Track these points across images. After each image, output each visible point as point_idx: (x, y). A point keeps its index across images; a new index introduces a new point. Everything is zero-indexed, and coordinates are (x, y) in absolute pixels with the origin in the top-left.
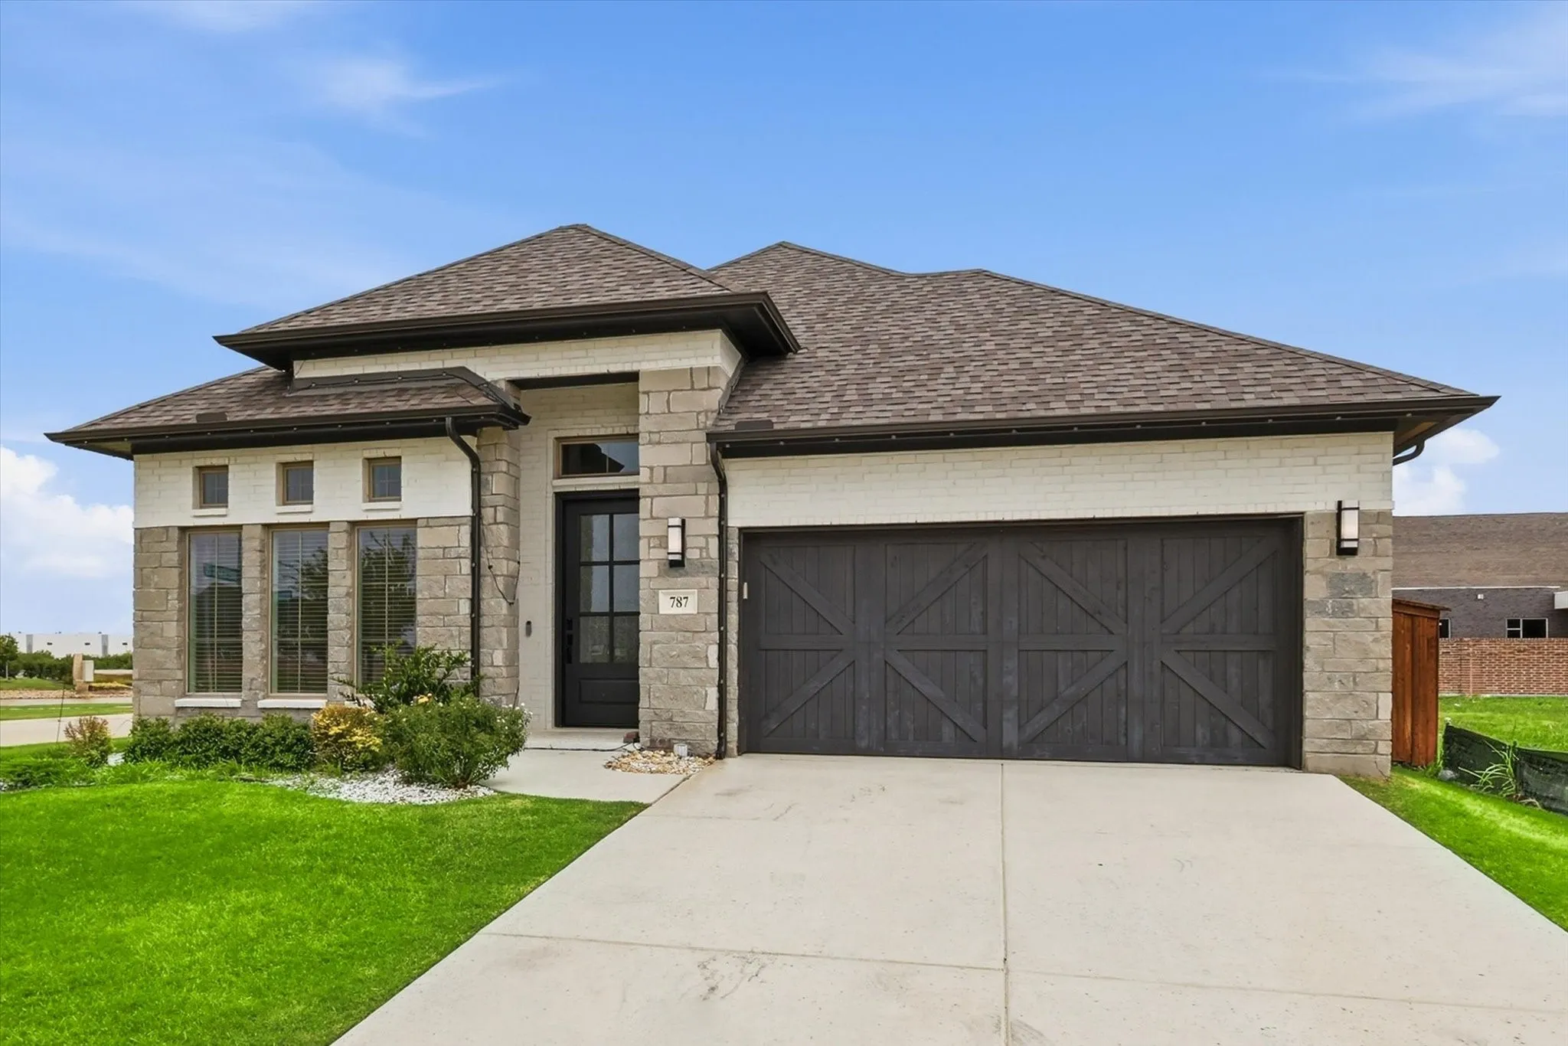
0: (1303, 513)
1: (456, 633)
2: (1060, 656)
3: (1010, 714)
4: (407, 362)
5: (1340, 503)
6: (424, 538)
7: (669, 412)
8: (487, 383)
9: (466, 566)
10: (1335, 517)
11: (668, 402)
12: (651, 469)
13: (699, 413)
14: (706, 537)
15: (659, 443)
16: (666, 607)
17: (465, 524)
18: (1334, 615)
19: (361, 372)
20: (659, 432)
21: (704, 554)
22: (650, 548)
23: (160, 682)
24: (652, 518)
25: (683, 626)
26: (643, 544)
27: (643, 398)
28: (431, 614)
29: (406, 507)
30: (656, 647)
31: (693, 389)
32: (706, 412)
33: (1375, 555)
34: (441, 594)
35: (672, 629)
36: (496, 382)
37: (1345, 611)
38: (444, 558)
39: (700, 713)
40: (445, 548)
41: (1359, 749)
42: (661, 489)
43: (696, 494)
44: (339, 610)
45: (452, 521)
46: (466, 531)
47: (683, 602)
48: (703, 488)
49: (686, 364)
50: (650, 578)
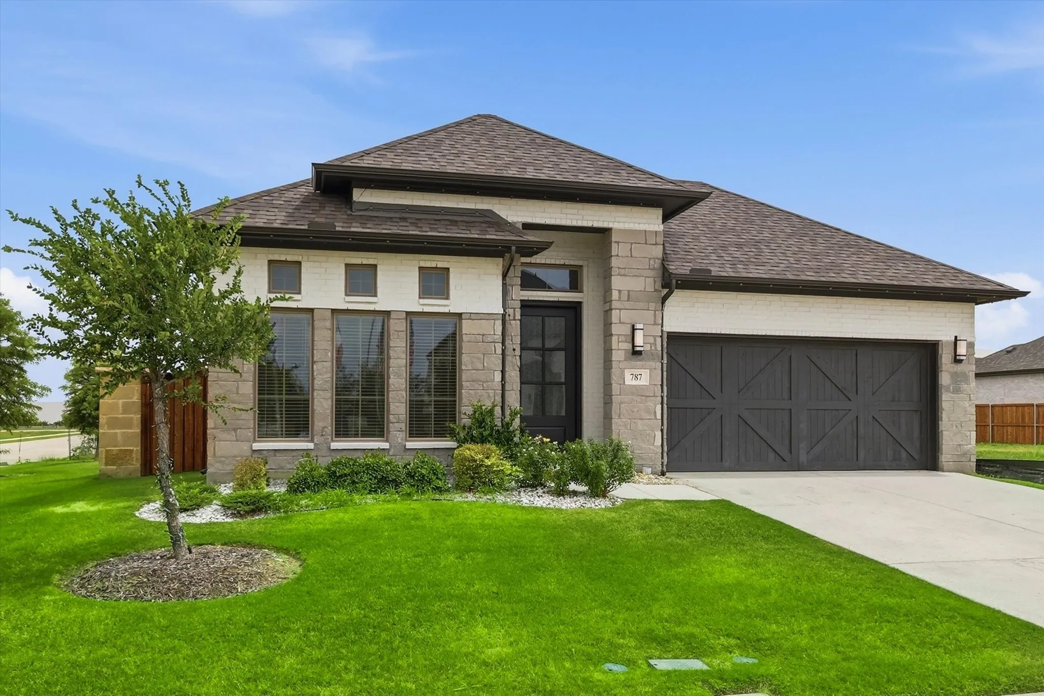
0: (938, 341)
1: (491, 395)
2: (826, 411)
3: (803, 445)
4: (447, 200)
5: (956, 337)
6: (467, 327)
7: (631, 256)
8: (509, 223)
9: (499, 347)
10: (953, 344)
11: (631, 250)
12: (620, 291)
13: (650, 259)
14: (655, 337)
15: (624, 275)
16: (629, 381)
17: (498, 319)
18: (953, 393)
19: (411, 204)
20: (624, 268)
21: (653, 348)
22: (619, 342)
24: (620, 322)
25: (638, 391)
26: (614, 339)
27: (614, 246)
28: (473, 381)
29: (456, 303)
30: (623, 405)
31: (646, 243)
32: (654, 259)
33: (968, 364)
34: (480, 366)
35: (633, 394)
36: (515, 223)
37: (957, 391)
38: (483, 342)
39: (651, 447)
40: (483, 335)
41: (964, 459)
42: (627, 305)
43: (648, 310)
44: (398, 376)
45: (489, 316)
46: (499, 323)
47: (639, 376)
48: (652, 306)
49: (642, 227)
50: (620, 361)
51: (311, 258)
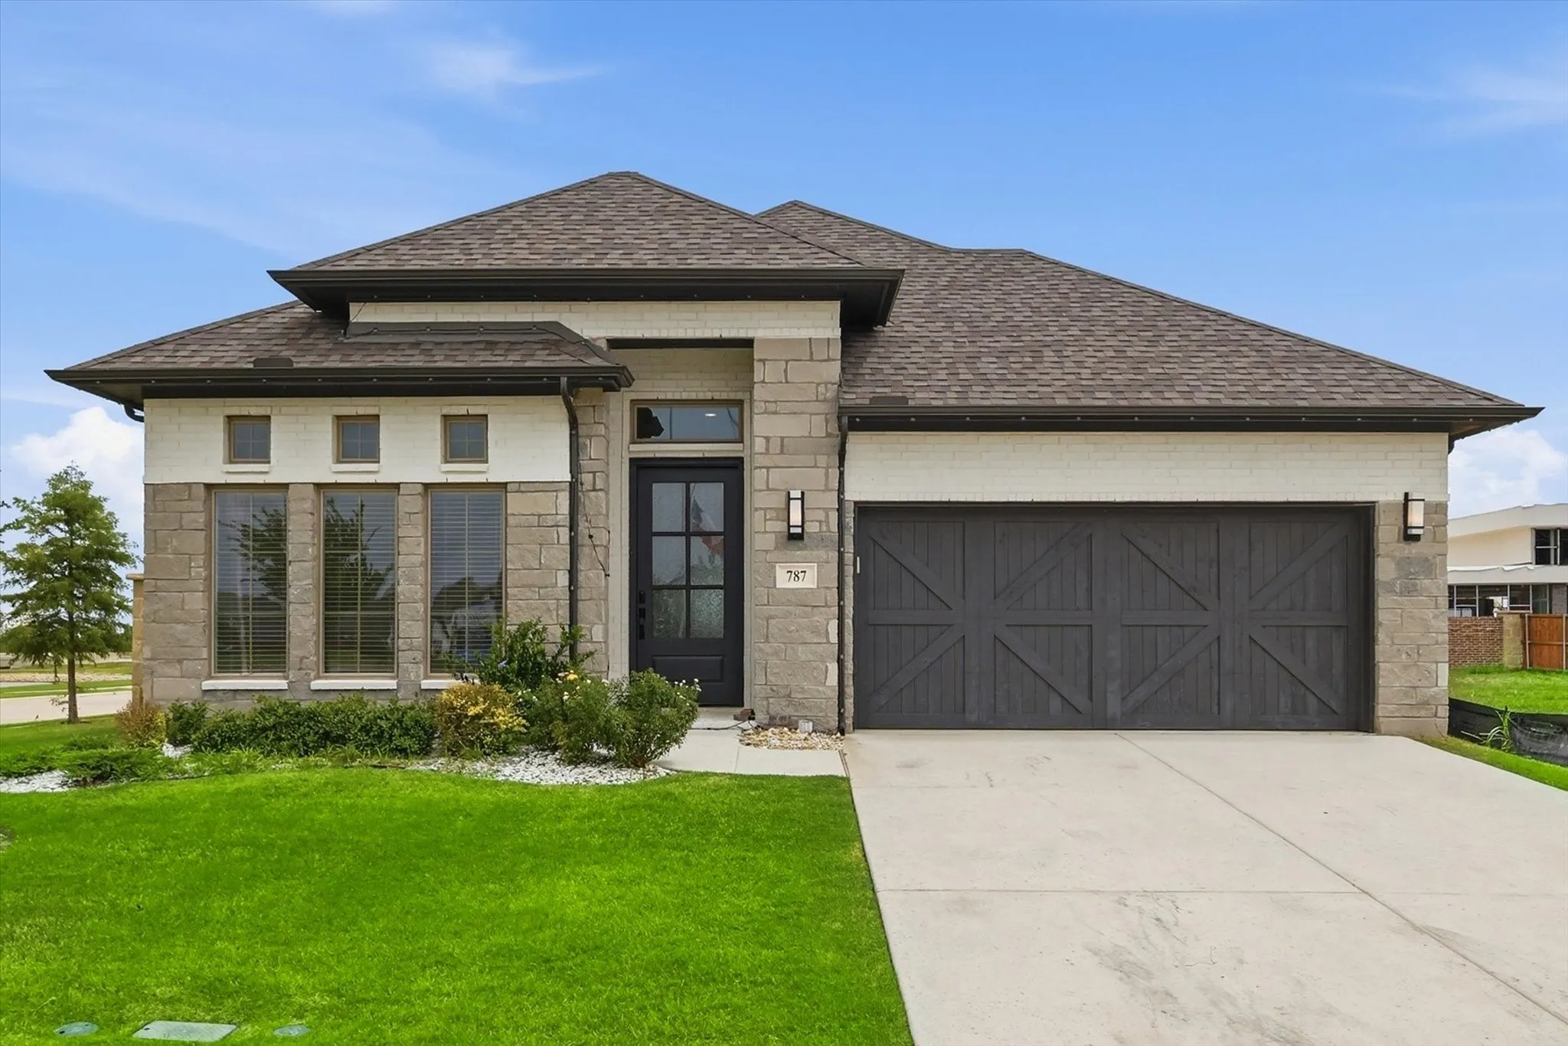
0: (1374, 502)
1: (553, 607)
2: (1159, 628)
3: (1113, 687)
4: (489, 312)
5: (1407, 495)
6: (515, 504)
7: (787, 382)
8: (586, 340)
9: (565, 535)
10: (1401, 508)
11: (786, 371)
12: (767, 439)
13: (818, 384)
14: (826, 510)
15: (775, 413)
16: (783, 581)
17: (563, 490)
18: (1401, 594)
19: (434, 320)
20: (775, 402)
21: (825, 528)
22: (766, 520)
23: (180, 661)
24: (768, 489)
25: (800, 600)
26: (758, 515)
27: (758, 366)
28: (524, 586)
29: (498, 468)
30: (772, 622)
31: (811, 360)
32: (826, 384)
33: (1434, 541)
34: (535, 564)
35: (789, 603)
36: (593, 339)
37: (1410, 591)
38: (539, 526)
39: (821, 689)
40: (539, 516)
41: (1423, 713)
42: (779, 460)
43: (816, 467)
44: (412, 580)
45: (548, 487)
46: (564, 499)
47: (801, 575)
48: (822, 460)
49: (805, 334)
50: (766, 551)
51: (284, 409)
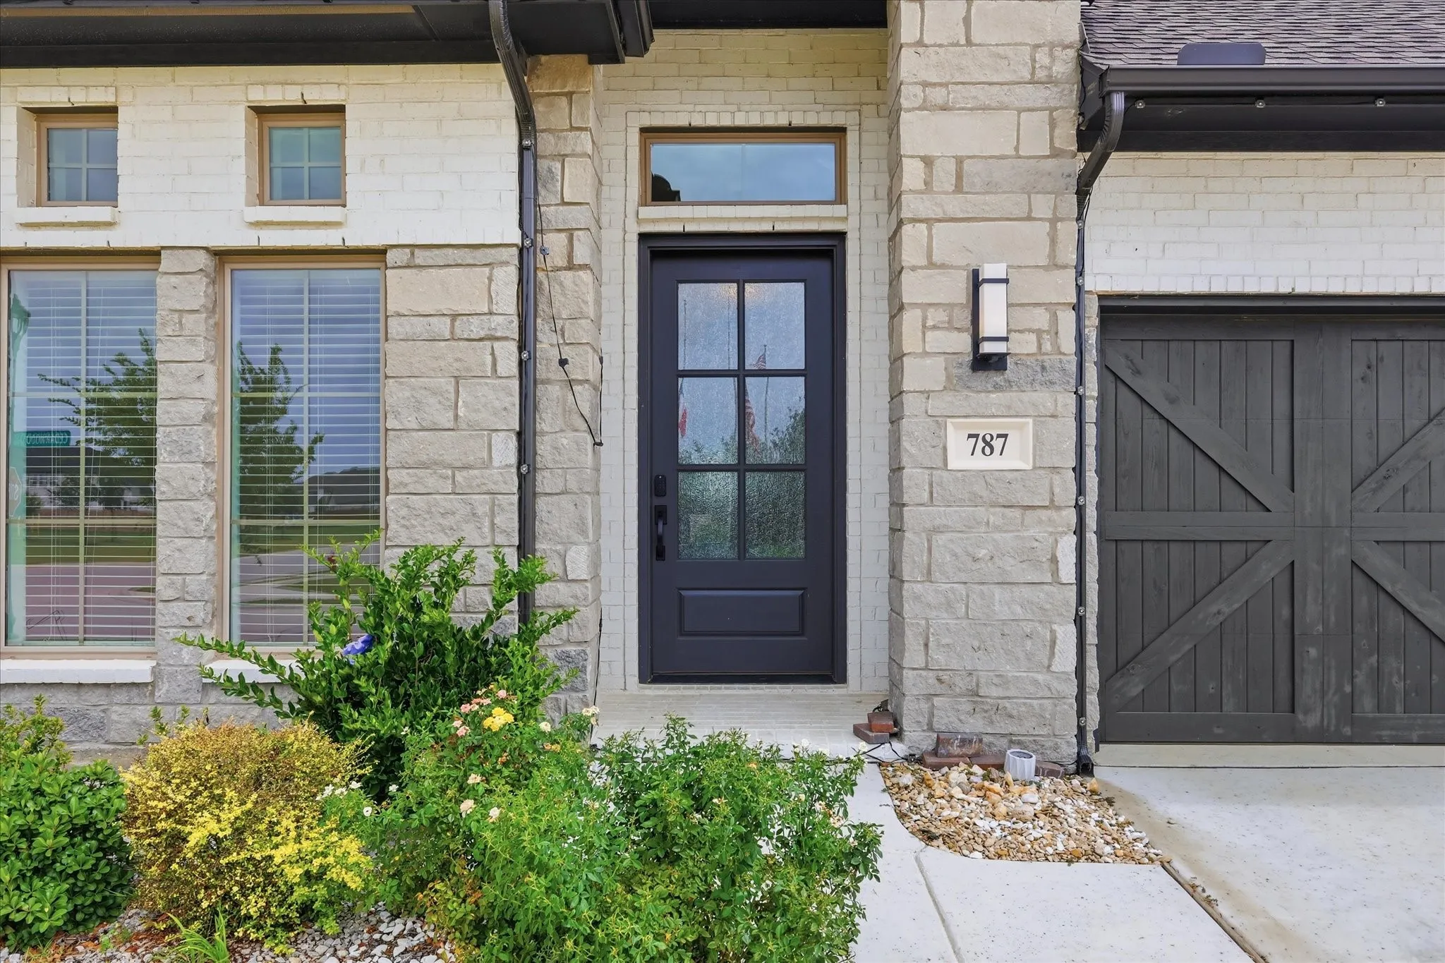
1: (482, 510)
6: (403, 293)
7: (969, 42)
9: (506, 358)
11: (967, 21)
12: (928, 161)
13: (1037, 47)
14: (1051, 308)
15: (944, 108)
17: (506, 263)
20: (945, 85)
21: (1047, 347)
22: (927, 329)
24: (931, 265)
25: (1001, 495)
27: (909, 9)
28: (424, 466)
30: (940, 539)
32: (1052, 46)
34: (446, 419)
35: (975, 500)
38: (454, 338)
39: (1040, 677)
40: (454, 317)
42: (954, 205)
43: (1029, 218)
45: (473, 256)
46: (505, 282)
47: (998, 444)
48: (1043, 205)
50: (927, 394)
